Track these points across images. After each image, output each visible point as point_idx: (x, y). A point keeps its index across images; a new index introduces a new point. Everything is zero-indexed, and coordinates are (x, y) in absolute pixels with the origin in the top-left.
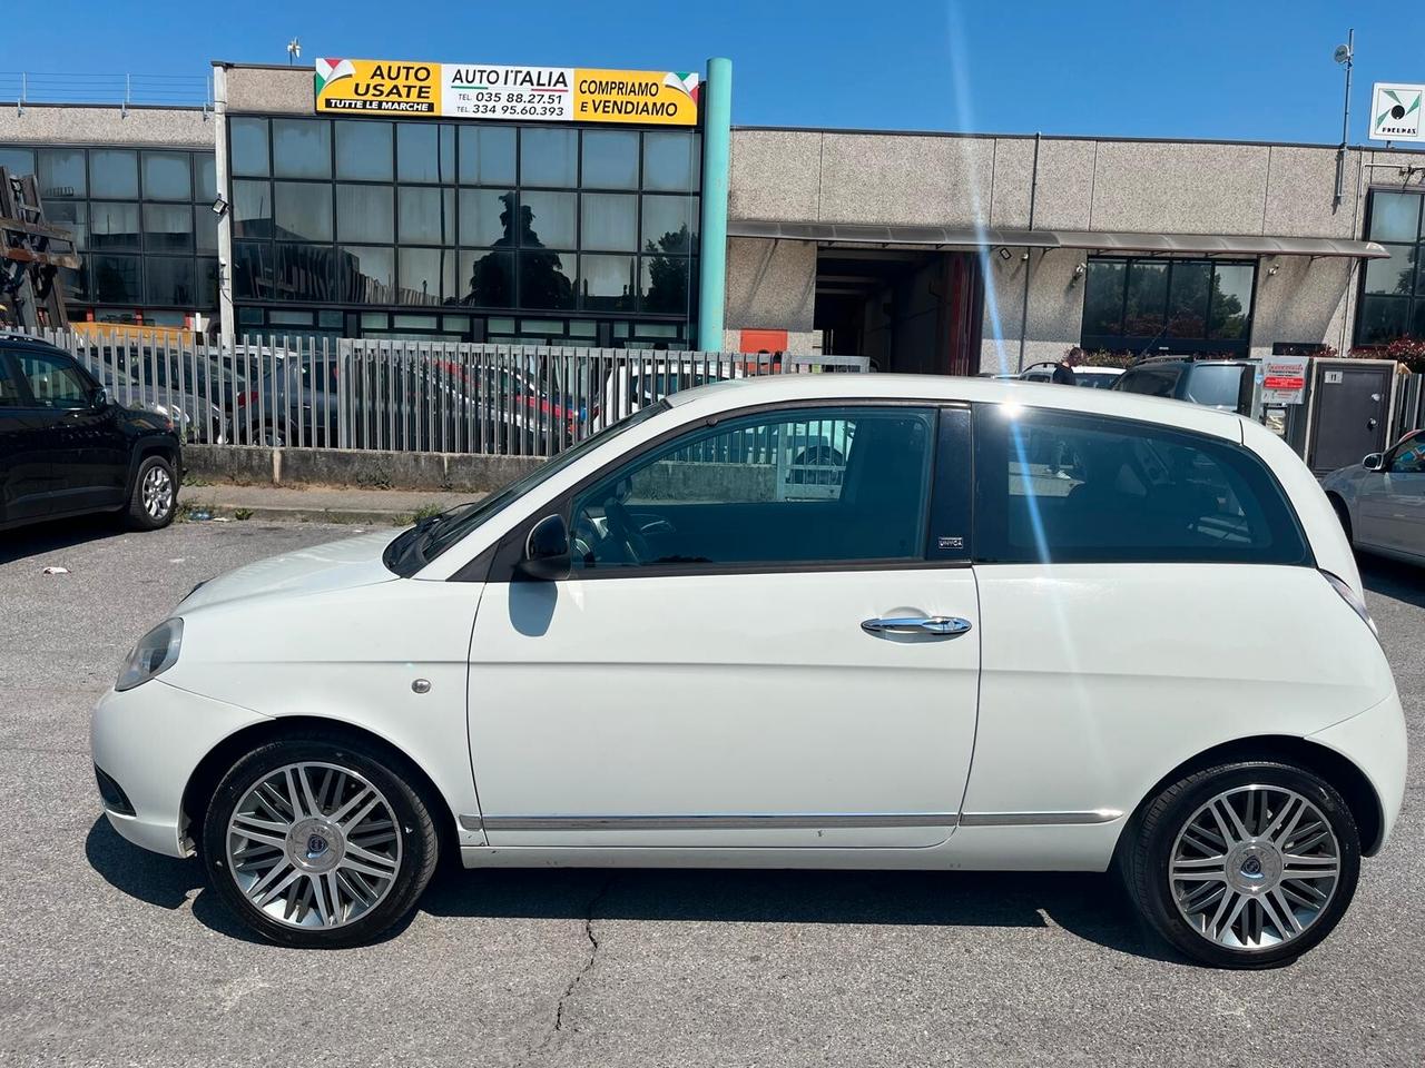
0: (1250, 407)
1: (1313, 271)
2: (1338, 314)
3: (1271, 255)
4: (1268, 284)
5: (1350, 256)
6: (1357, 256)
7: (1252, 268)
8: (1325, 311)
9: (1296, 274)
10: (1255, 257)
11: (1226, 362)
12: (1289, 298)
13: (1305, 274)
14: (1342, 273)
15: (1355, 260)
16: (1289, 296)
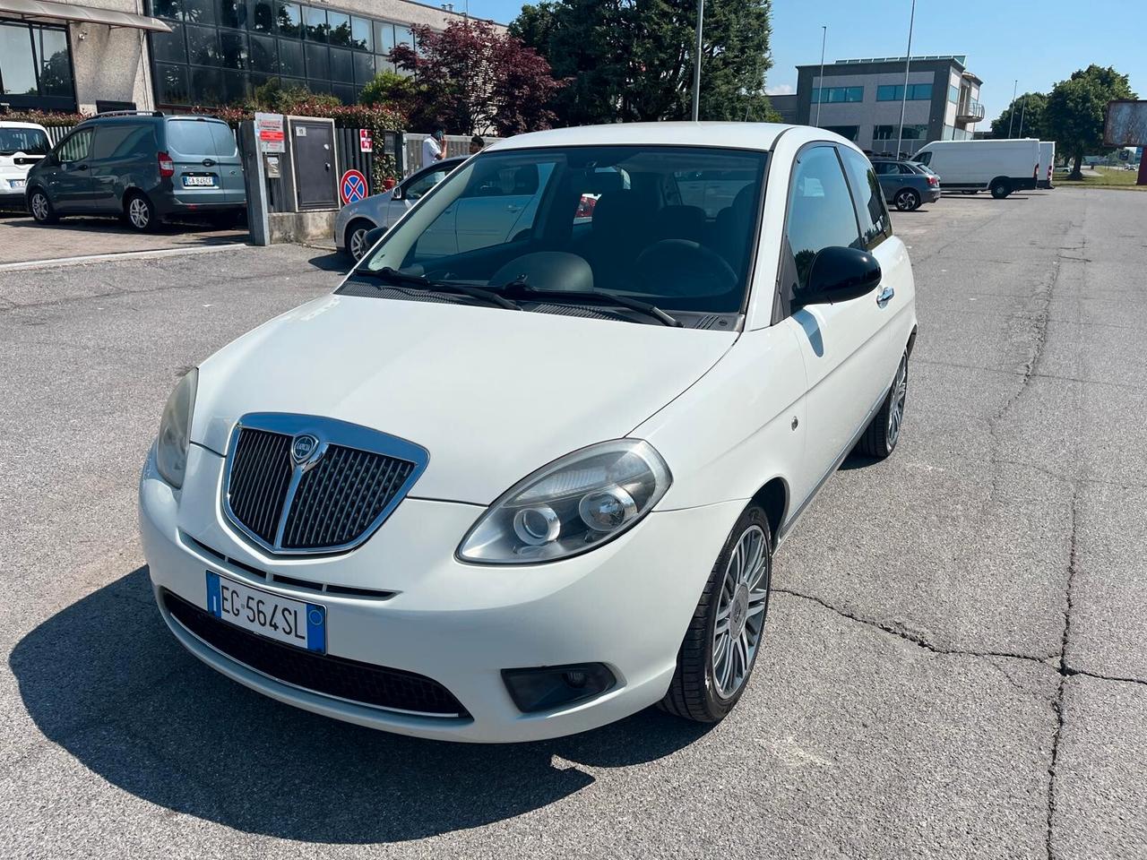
0: (256, 154)
1: (112, 39)
2: (138, 77)
3: (79, 22)
4: (80, 48)
5: (138, 28)
6: (143, 28)
7: (64, 33)
8: (129, 73)
9: (100, 40)
10: (64, 22)
11: (177, 117)
12: (100, 62)
13: (107, 41)
14: (134, 42)
15: (142, 32)
16: (99, 60)
